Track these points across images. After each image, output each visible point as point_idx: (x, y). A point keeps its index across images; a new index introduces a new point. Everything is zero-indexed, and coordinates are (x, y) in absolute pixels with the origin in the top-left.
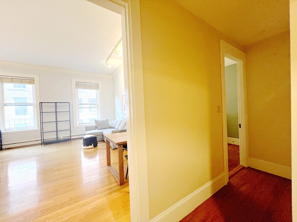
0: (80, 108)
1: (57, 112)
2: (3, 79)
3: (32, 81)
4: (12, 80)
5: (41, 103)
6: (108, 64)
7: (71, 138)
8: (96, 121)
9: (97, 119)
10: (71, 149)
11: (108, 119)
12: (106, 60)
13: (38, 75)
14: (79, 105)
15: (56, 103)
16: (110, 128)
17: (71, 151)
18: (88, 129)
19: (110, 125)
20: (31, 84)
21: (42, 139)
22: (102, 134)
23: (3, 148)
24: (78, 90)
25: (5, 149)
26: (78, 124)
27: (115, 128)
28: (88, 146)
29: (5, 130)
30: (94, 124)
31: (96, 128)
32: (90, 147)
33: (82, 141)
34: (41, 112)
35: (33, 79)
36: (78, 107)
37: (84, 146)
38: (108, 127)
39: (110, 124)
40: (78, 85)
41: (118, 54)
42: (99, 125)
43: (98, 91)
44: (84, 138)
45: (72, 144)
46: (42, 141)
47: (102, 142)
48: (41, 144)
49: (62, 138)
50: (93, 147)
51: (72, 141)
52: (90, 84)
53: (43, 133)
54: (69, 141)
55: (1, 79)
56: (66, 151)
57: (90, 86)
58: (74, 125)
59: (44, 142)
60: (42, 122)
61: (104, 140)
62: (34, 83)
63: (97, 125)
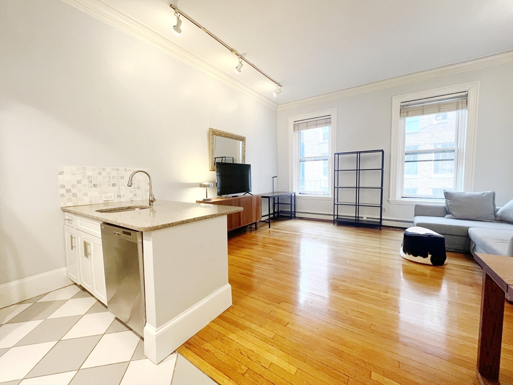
0: (406, 162)
1: (359, 170)
3: (328, 120)
5: (337, 155)
7: (382, 224)
8: (447, 195)
11: (494, 194)
13: (336, 108)
14: (406, 154)
15: (360, 152)
16: (502, 221)
18: (421, 210)
19: (502, 213)
20: (326, 126)
22: (464, 234)
24: (405, 120)
25: (298, 217)
26: (398, 197)
28: (415, 255)
29: (301, 193)
30: (442, 203)
31: (445, 212)
33: (400, 236)
34: (336, 169)
35: (329, 117)
36: (403, 158)
37: (405, 251)
39: (501, 209)
40: (406, 109)
42: (459, 206)
43: (464, 113)
44: (406, 230)
45: (382, 236)
46: (336, 217)
47: (462, 255)
48: (333, 222)
49: (365, 218)
50: (431, 263)
51: (384, 231)
52: (439, 100)
53: (338, 205)
54: (378, 229)
55: (297, 126)
56: (366, 248)
57: (438, 104)
58: (391, 199)
59: (339, 220)
60: (336, 186)
61: (471, 250)
62: (330, 122)
63: (451, 205)
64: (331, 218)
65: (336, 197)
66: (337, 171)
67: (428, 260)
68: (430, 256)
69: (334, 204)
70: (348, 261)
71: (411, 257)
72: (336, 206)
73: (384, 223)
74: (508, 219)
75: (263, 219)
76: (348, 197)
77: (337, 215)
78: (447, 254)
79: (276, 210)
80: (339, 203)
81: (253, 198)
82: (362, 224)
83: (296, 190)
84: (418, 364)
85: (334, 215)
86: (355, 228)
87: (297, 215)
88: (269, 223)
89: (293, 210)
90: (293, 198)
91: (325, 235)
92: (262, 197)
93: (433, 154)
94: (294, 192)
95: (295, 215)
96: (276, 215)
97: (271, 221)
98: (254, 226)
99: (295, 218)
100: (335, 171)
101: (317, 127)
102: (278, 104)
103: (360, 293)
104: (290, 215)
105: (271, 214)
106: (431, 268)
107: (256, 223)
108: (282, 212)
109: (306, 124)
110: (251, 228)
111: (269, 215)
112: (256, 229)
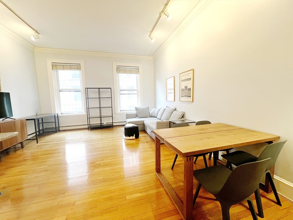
0: (121, 94)
1: (100, 98)
2: (57, 66)
3: (79, 67)
4: (63, 67)
5: (86, 89)
6: (152, 38)
7: (113, 125)
8: (136, 109)
9: (137, 106)
10: (113, 138)
11: (148, 107)
12: (149, 33)
13: (83, 61)
14: (120, 91)
15: (99, 88)
16: (151, 117)
17: (114, 140)
18: (128, 116)
19: (151, 114)
20: (78, 70)
21: (89, 124)
22: (143, 124)
23: (60, 130)
24: (119, 75)
25: (62, 130)
26: (119, 111)
27: (156, 117)
28: (130, 136)
29: (62, 114)
30: (135, 112)
31: (136, 116)
32: (131, 138)
33: (123, 129)
34: (87, 97)
35: (79, 65)
36: (119, 92)
37: (126, 136)
38: (149, 116)
39: (151, 112)
40: (119, 69)
41: (168, 17)
42: (140, 113)
43: (138, 75)
44: (125, 126)
45: (114, 131)
46: (89, 126)
47: (143, 132)
48: (88, 129)
49: (105, 124)
50: (135, 138)
51: (114, 128)
52: (130, 68)
53: (89, 118)
54: (111, 128)
55: (55, 66)
56: (109, 139)
57: (130, 70)
58: (116, 112)
59: (91, 127)
60: (88, 107)
61: (145, 130)
62: (80, 68)
63: (138, 113)
64: (87, 127)
65: (88, 114)
66: (87, 98)
67: (134, 137)
68: (134, 135)
69: (88, 118)
70: (102, 149)
71: (128, 138)
72: (89, 119)
73: (114, 124)
74: (153, 116)
75: (29, 137)
76: (95, 113)
77: (90, 124)
78: (139, 132)
79: (41, 128)
80: (90, 117)
81: (16, 121)
82: (104, 127)
83: (58, 111)
84: (140, 181)
85: (88, 125)
86: (101, 130)
87: (61, 129)
88: (37, 139)
89: (57, 126)
90: (56, 118)
91: (85, 138)
92: (27, 120)
93: (127, 91)
94: (57, 113)
95: (59, 129)
96: (41, 132)
97: (38, 137)
98: (20, 145)
99: (59, 131)
100: (86, 98)
101: (71, 70)
102: (35, 46)
103: (112, 163)
104: (55, 130)
105: (37, 132)
106: (135, 140)
107: (21, 143)
108: (46, 129)
109: (62, 66)
110: (15, 148)
111: (36, 132)
112: (22, 147)
